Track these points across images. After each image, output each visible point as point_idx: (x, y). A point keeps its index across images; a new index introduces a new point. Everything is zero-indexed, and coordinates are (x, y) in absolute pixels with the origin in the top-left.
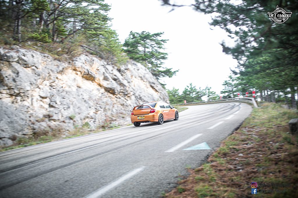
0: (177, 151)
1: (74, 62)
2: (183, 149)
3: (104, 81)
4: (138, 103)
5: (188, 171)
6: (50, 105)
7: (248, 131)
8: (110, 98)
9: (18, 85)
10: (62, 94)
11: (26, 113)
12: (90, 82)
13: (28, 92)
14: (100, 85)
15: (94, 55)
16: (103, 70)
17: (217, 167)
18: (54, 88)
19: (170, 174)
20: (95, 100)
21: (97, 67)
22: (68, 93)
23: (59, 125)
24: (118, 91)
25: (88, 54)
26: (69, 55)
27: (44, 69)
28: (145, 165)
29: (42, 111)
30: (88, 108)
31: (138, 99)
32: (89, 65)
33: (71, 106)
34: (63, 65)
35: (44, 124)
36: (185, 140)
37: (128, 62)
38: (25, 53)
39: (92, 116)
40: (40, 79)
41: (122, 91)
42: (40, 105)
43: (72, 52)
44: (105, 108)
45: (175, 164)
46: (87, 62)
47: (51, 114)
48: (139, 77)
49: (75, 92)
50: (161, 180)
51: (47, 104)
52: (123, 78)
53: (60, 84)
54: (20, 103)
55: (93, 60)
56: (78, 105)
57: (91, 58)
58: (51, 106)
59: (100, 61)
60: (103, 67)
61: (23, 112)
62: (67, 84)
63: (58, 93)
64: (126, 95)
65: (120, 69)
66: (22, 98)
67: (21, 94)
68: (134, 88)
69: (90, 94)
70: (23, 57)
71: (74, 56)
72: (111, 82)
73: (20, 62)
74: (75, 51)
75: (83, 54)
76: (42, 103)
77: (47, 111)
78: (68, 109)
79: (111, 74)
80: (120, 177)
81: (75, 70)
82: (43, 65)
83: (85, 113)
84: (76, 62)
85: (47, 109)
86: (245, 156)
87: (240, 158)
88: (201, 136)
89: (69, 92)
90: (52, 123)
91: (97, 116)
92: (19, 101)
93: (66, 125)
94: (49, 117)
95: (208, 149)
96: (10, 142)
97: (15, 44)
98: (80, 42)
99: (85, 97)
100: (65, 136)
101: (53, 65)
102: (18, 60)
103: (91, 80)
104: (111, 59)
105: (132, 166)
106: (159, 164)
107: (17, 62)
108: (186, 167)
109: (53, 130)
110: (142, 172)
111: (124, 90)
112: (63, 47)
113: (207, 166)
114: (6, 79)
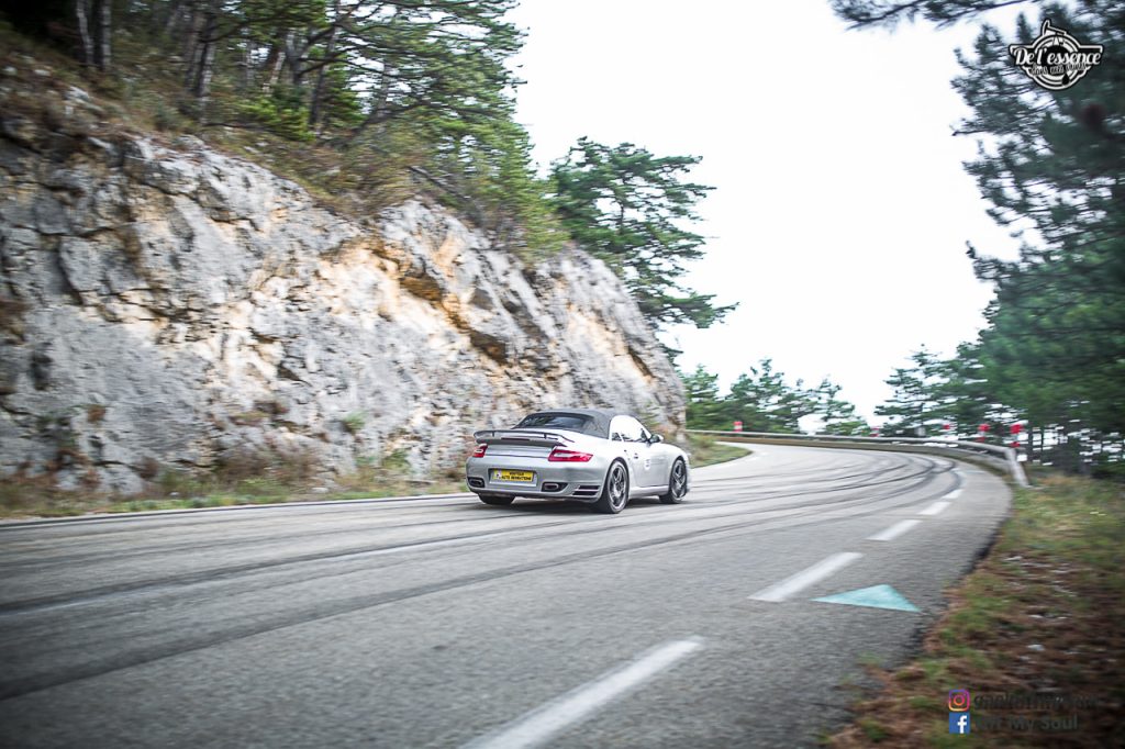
0: (795, 600)
1: (379, 224)
2: (815, 597)
3: (474, 308)
5: (871, 674)
6: (284, 368)
7: (1031, 570)
8: (489, 373)
9: (187, 282)
10: (327, 333)
11: (198, 385)
12: (426, 304)
13: (215, 310)
14: (456, 321)
15: (452, 210)
16: (473, 267)
17: (967, 674)
18: (300, 310)
19: (810, 676)
20: (436, 373)
21: (455, 251)
22: (347, 335)
23: (305, 446)
24: (516, 351)
25: (430, 201)
26: (364, 197)
27: (279, 233)
28: (702, 635)
29: (250, 388)
30: (407, 399)
32: (429, 242)
33: (353, 384)
34: (343, 230)
35: (255, 434)
36: (805, 567)
37: (565, 249)
38: (225, 169)
39: (418, 429)
40: (259, 271)
41: (530, 353)
42: (248, 364)
43: (379, 189)
44: (465, 408)
45: (811, 646)
46: (424, 231)
47: (282, 400)
48: (593, 310)
49: (371, 334)
50: (787, 690)
51: (272, 363)
52: (540, 306)
53: (324, 299)
54: (183, 345)
55: (447, 227)
56: (378, 383)
57: (440, 215)
58: (284, 373)
59: (470, 232)
60: (477, 255)
61: (189, 379)
62: (345, 302)
63: (314, 329)
64: (545, 370)
65: (535, 273)
66: (193, 329)
67: (191, 314)
68: (575, 350)
69: (419, 347)
70: (215, 183)
71: (382, 202)
72: (495, 316)
73: (203, 198)
74: (389, 183)
75: (412, 197)
76: (254, 358)
77: (266, 388)
78: (342, 393)
79: (501, 284)
80: (628, 662)
81: (379, 253)
82: (277, 220)
83: (396, 414)
84: (389, 227)
85: (269, 382)
86: (1053, 653)
87: (1035, 656)
88: (861, 561)
89: (350, 331)
90: (284, 437)
91: (435, 431)
92: (180, 338)
93: (327, 447)
94: (273, 411)
95: (910, 608)
96: (133, 483)
97: (188, 132)
98: (408, 153)
99: (402, 356)
100: (323, 489)
101: (310, 223)
102: (198, 189)
103: (430, 297)
104: (508, 229)
105: (651, 628)
106: (752, 637)
107: (194, 197)
108: (858, 661)
109: (283, 460)
110: (702, 654)
111: (538, 352)
112: (349, 163)
113: (937, 668)
114: (148, 252)
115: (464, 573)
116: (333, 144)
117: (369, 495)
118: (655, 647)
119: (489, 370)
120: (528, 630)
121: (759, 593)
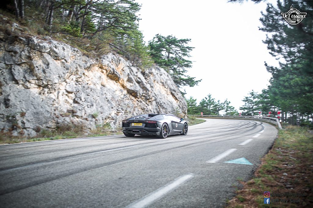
0: (219, 162)
1: (101, 60)
2: (224, 161)
3: (127, 82)
4: (158, 109)
5: (240, 183)
6: (75, 100)
7: (283, 152)
9: (47, 77)
10: (87, 90)
11: (51, 106)
12: (114, 82)
13: (56, 85)
14: (123, 86)
15: (121, 55)
16: (127, 71)
17: (266, 182)
19: (223, 184)
20: (118, 101)
21: (123, 67)
22: (93, 91)
23: (82, 122)
24: (140, 94)
25: (115, 53)
26: (97, 52)
27: (73, 63)
28: (193, 173)
29: (66, 106)
30: (110, 108)
31: (159, 105)
32: (115, 64)
33: (95, 104)
34: (91, 62)
35: (68, 119)
36: (221, 153)
37: (153, 65)
38: (57, 45)
39: (113, 117)
40: (68, 73)
41: (144, 95)
42: (65, 99)
43: (101, 50)
44: (126, 110)
45: (223, 175)
46: (113, 61)
47: (75, 109)
48: (161, 82)
49: (99, 90)
50: (217, 188)
51: (71, 99)
52: (146, 82)
53: (86, 81)
54: (47, 95)
55: (120, 60)
56: (101, 104)
57: (118, 57)
58: (75, 102)
59: (126, 61)
60: (128, 68)
61: (49, 104)
62: (92, 82)
63: (83, 89)
64: (148, 99)
65: (145, 72)
66: (50, 90)
67: (49, 86)
68: (156, 94)
69: (113, 94)
70: (55, 49)
71: (102, 54)
72: (134, 85)
73: (51, 53)
74: (103, 48)
75: (110, 52)
76: (67, 98)
77: (71, 106)
78: (92, 107)
79: (135, 76)
80: (173, 181)
81: (101, 68)
82: (72, 59)
83: (107, 113)
84: (104, 60)
85: (71, 104)
86: (290, 176)
87: (285, 177)
88: (236, 151)
90: (76, 120)
91: (118, 117)
92: (46, 93)
93: (88, 122)
94: (72, 112)
95: (251, 164)
96: (34, 133)
97: (47, 35)
98: (109, 40)
99: (109, 96)
100: (87, 134)
101: (82, 60)
102: (50, 51)
103: (115, 80)
104: (137, 60)
105: (179, 171)
106: (207, 173)
107: (49, 53)
108: (237, 179)
109: (75, 126)
110: (193, 178)
111: (146, 94)
112: (92, 43)
113: (258, 181)
114: (36, 69)
115: (126, 157)
116: (87, 37)
117: (99, 135)
118: (180, 177)
119: (132, 100)
120: (145, 173)
121: (209, 160)
